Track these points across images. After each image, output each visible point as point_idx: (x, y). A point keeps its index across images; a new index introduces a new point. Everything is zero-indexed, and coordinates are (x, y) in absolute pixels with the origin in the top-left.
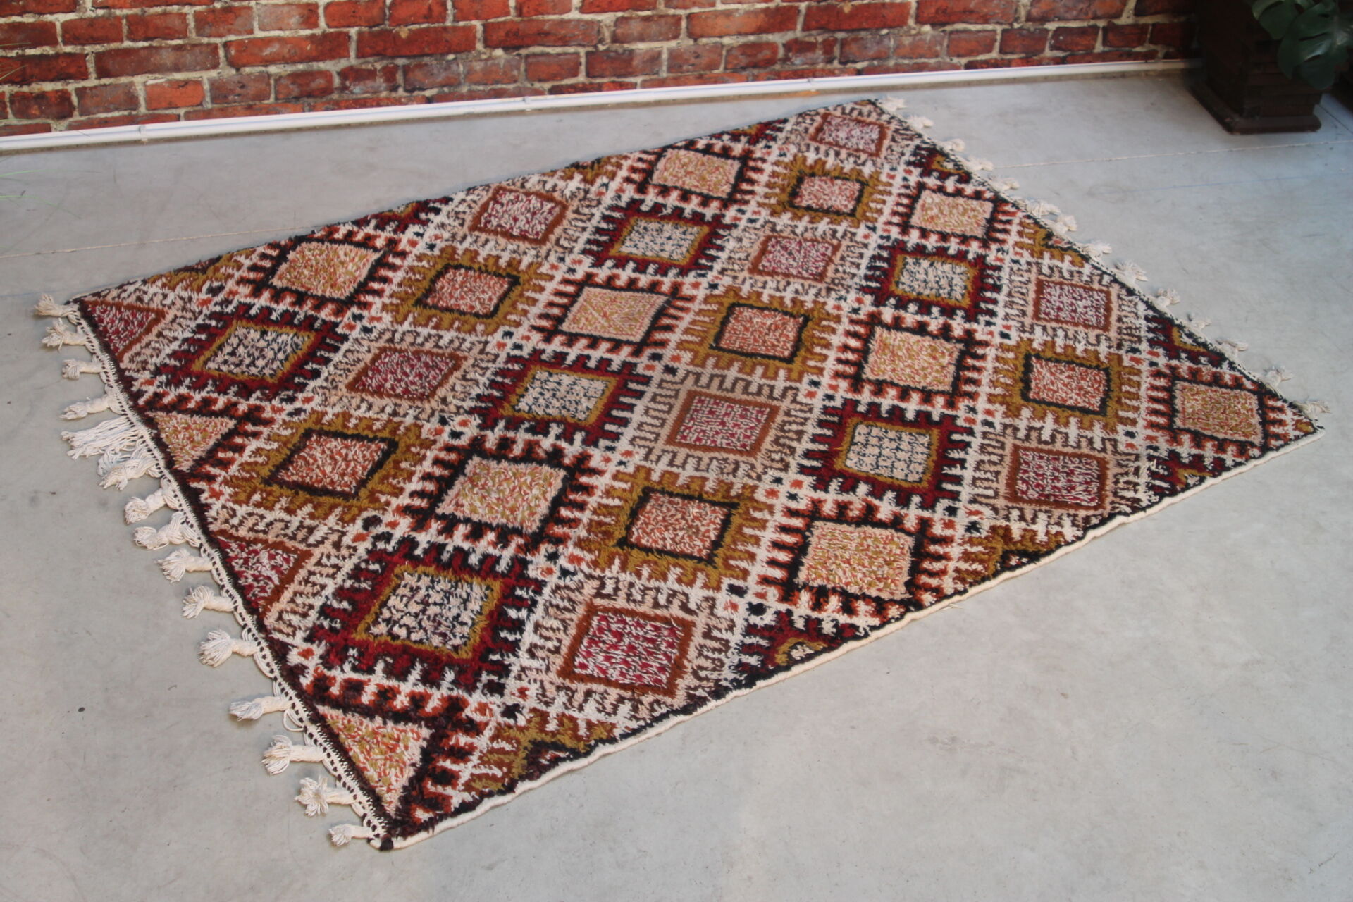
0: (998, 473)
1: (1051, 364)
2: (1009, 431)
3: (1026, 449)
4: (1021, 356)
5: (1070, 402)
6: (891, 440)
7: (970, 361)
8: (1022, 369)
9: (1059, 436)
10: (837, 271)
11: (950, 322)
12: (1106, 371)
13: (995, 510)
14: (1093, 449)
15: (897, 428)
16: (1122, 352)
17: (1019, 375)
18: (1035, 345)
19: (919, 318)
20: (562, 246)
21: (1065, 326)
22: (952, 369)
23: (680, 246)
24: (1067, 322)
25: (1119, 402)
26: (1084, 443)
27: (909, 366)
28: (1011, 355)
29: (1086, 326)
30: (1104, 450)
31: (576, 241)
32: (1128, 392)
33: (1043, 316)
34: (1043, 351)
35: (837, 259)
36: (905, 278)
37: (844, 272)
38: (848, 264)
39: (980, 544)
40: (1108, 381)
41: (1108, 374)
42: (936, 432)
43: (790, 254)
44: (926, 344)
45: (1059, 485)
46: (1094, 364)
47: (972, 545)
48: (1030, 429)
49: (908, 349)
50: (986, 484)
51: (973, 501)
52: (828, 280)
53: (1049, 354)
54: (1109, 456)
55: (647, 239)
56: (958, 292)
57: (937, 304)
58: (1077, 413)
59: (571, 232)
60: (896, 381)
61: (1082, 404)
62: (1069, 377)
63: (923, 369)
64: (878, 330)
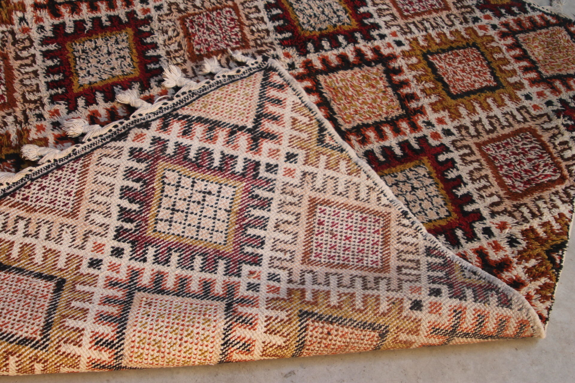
0: (486, 176)
1: (442, 56)
2: (464, 132)
3: (485, 143)
4: (421, 58)
5: (477, 86)
6: (404, 182)
7: (396, 78)
8: (430, 70)
9: (493, 121)
10: (252, 32)
11: (357, 46)
12: (474, 45)
13: (511, 214)
14: (519, 122)
15: (398, 167)
16: (471, 25)
17: (432, 76)
18: (422, 43)
19: (335, 52)
20: (31, 102)
21: (425, 17)
22: (390, 90)
23: (124, 57)
24: (423, 13)
25: (501, 71)
26: (511, 120)
27: (363, 103)
28: (414, 60)
29: (436, 11)
30: (525, 120)
31: (38, 91)
32: (499, 59)
33: (406, 13)
34: (429, 46)
35: (244, 20)
36: (302, 19)
37: (259, 31)
38: (255, 22)
39: (530, 257)
40: (482, 54)
41: (478, 48)
42: (425, 159)
43: (208, 29)
44: (359, 75)
45: (526, 167)
46: (464, 43)
47: (527, 261)
48: (474, 123)
49: (352, 86)
50: (489, 191)
51: (493, 214)
52: (252, 43)
53: (435, 48)
54: (531, 124)
55: (93, 61)
56: (344, 17)
57: (339, 33)
58: (489, 93)
59: (27, 82)
60: (365, 122)
61: (485, 84)
62: (460, 62)
63: (374, 100)
64: (321, 78)
